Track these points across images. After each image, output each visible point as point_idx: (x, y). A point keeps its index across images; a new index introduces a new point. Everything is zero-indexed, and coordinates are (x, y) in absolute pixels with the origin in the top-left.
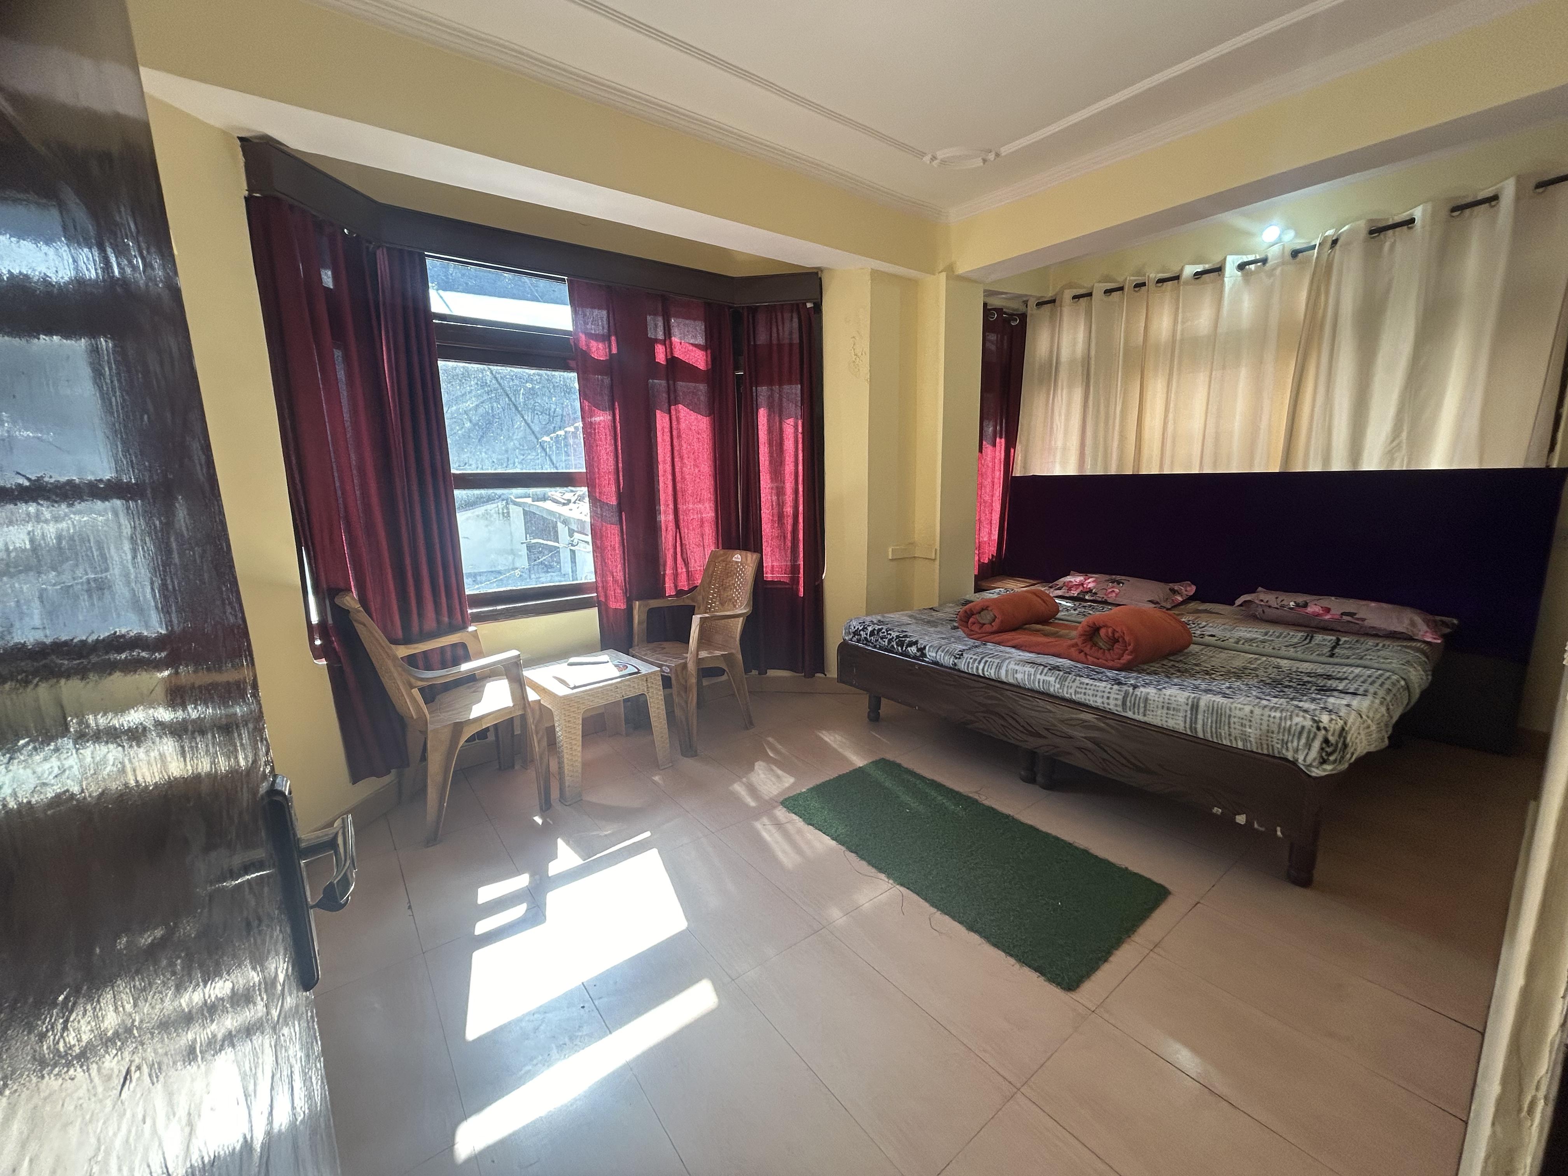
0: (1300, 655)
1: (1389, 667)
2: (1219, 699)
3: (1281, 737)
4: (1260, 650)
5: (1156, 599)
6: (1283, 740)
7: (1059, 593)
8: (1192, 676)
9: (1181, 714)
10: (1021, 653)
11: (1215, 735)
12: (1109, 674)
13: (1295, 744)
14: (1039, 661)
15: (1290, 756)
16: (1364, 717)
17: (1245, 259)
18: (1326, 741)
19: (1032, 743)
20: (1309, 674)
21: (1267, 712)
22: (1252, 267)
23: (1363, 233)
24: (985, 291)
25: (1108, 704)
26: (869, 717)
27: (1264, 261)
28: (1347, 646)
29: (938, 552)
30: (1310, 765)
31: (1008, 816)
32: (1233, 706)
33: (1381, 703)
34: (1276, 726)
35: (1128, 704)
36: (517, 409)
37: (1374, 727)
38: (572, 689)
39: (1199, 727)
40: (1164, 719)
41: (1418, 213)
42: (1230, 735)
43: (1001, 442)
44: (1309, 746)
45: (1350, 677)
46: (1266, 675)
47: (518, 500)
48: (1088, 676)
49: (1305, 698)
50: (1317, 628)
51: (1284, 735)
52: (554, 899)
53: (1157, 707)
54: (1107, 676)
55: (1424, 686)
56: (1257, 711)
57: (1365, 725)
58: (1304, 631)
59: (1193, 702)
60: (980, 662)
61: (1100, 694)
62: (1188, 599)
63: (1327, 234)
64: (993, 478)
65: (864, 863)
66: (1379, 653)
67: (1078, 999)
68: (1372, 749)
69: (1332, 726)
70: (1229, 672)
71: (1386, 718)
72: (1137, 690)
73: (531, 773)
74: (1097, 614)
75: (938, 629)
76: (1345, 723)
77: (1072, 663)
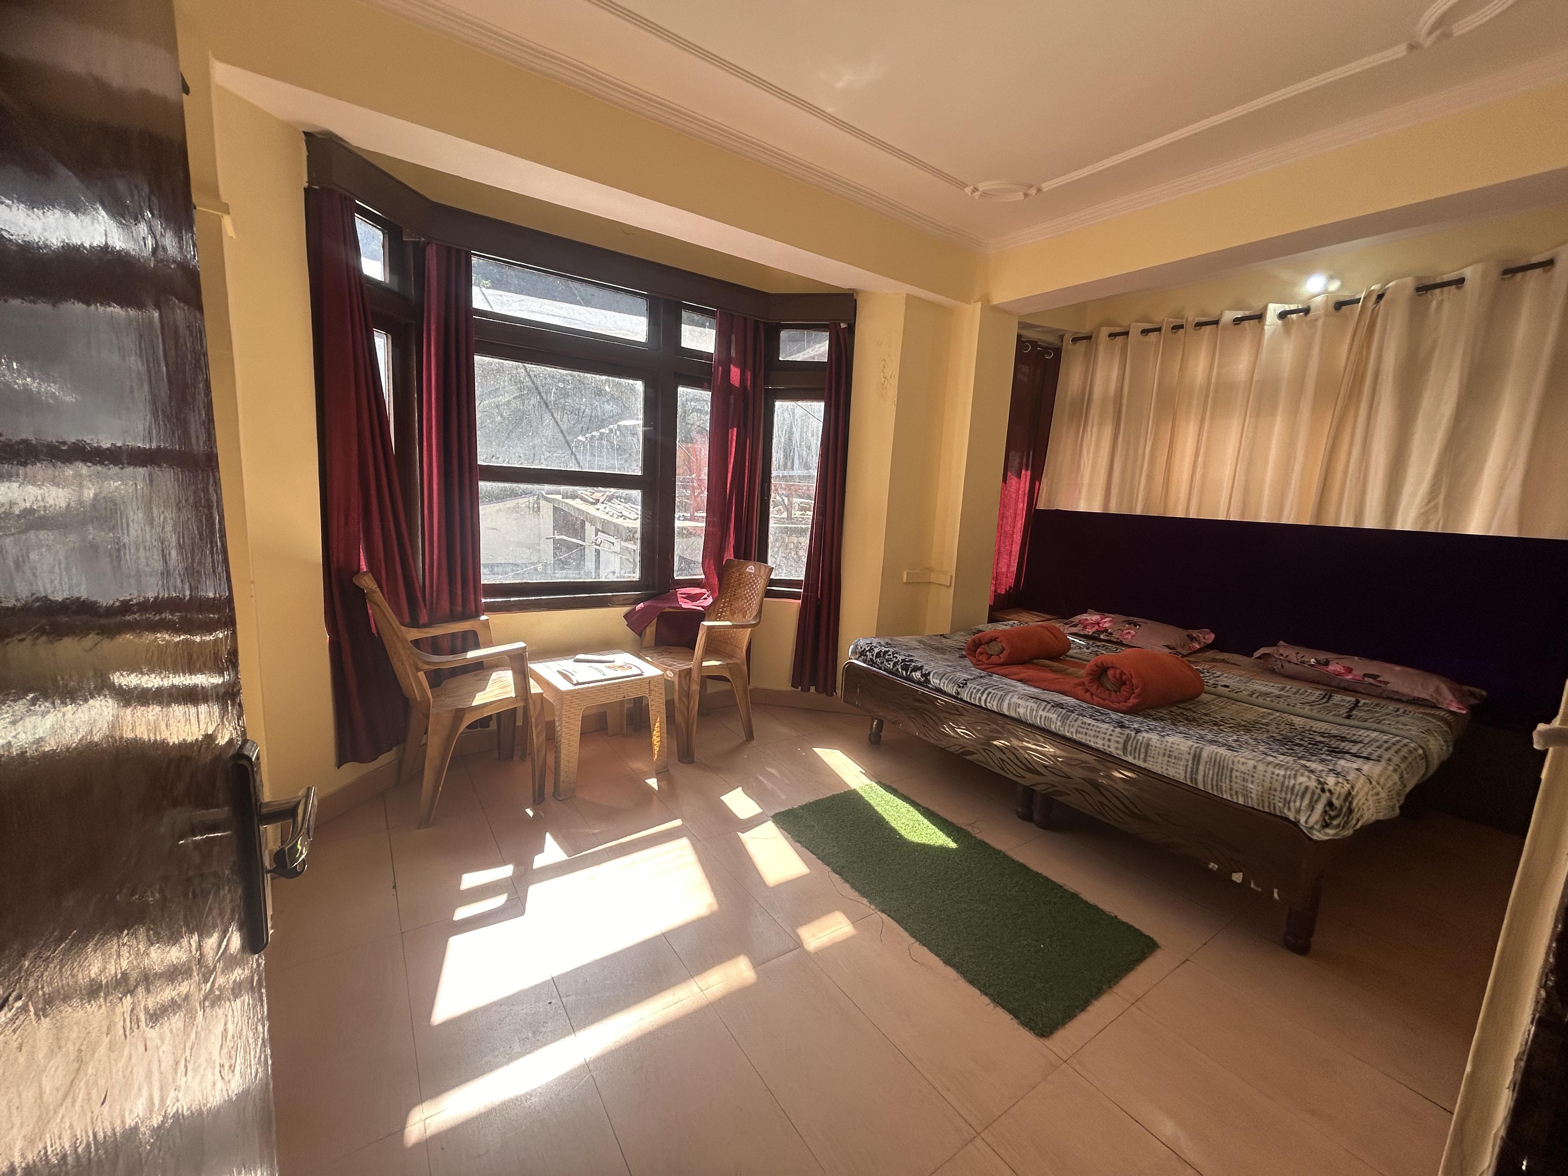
0: (1315, 714)
1: (1406, 734)
2: (1222, 751)
3: (1283, 796)
4: (1272, 705)
5: (1173, 644)
6: (1285, 799)
7: (1074, 630)
8: (1199, 725)
9: (1182, 763)
10: (1027, 688)
11: (1215, 788)
12: (1113, 716)
13: (1298, 804)
14: (1043, 697)
15: (1291, 816)
16: (1374, 783)
17: (1287, 307)
18: (1330, 804)
19: (1029, 780)
20: (1322, 734)
21: (1270, 769)
22: (1294, 316)
23: (1410, 290)
24: (1020, 323)
25: (1109, 746)
26: (870, 739)
27: (1307, 311)
28: (1367, 709)
29: (954, 578)
30: (1312, 828)
31: (999, 852)
32: (1236, 760)
33: (1395, 771)
34: (1279, 784)
35: (1129, 748)
36: (547, 406)
37: (1383, 795)
38: (575, 685)
39: (1200, 778)
40: (1165, 767)
41: (1468, 272)
42: (1231, 789)
43: (1026, 475)
44: (1312, 807)
45: (1366, 740)
46: (1277, 731)
47: (549, 496)
48: (1091, 717)
49: (1314, 758)
50: (1338, 688)
51: (1286, 794)
52: (536, 892)
53: (1159, 754)
54: (1111, 718)
55: (1445, 757)
56: (1261, 767)
57: (1375, 791)
58: (1325, 690)
59: (1195, 752)
60: (983, 693)
61: (1102, 735)
62: (1205, 647)
63: (1373, 288)
64: (1016, 510)
65: (847, 886)
66: (1399, 719)
67: (1050, 1047)
68: (1381, 817)
69: (1338, 789)
70: (1239, 725)
71: (1399, 786)
72: (1139, 734)
73: (528, 764)
74: (1107, 655)
75: (946, 657)
76: (1352, 787)
77: (1077, 702)
